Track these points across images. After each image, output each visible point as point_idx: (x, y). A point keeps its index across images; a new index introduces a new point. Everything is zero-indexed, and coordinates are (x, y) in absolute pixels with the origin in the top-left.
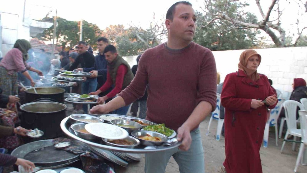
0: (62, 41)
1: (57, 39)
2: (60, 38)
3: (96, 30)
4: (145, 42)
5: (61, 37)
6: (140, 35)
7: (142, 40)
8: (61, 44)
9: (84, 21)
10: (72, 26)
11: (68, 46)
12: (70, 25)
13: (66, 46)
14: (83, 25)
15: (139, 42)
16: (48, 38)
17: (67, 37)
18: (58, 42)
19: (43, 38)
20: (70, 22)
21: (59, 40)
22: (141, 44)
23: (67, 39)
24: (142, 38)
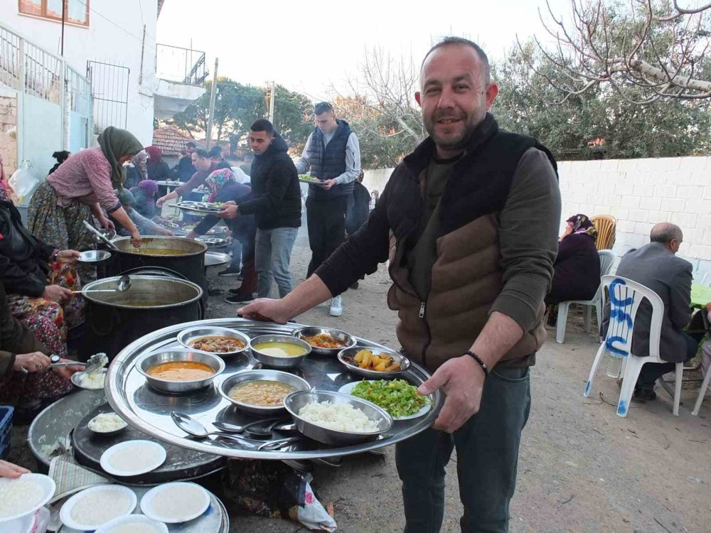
0: (230, 134)
1: (220, 128)
2: (226, 127)
3: (304, 109)
4: (416, 136)
5: (228, 123)
6: (404, 119)
7: (411, 131)
8: (228, 139)
9: (280, 87)
10: (252, 98)
11: (243, 145)
12: (247, 96)
13: (240, 144)
14: (275, 97)
15: (402, 135)
16: (201, 126)
17: (241, 124)
18: (222, 136)
19: (190, 125)
20: (247, 89)
21: (223, 130)
22: (406, 141)
23: (241, 128)
24: (409, 126)
